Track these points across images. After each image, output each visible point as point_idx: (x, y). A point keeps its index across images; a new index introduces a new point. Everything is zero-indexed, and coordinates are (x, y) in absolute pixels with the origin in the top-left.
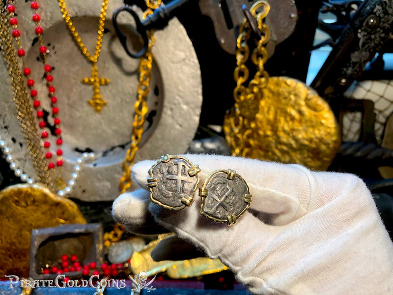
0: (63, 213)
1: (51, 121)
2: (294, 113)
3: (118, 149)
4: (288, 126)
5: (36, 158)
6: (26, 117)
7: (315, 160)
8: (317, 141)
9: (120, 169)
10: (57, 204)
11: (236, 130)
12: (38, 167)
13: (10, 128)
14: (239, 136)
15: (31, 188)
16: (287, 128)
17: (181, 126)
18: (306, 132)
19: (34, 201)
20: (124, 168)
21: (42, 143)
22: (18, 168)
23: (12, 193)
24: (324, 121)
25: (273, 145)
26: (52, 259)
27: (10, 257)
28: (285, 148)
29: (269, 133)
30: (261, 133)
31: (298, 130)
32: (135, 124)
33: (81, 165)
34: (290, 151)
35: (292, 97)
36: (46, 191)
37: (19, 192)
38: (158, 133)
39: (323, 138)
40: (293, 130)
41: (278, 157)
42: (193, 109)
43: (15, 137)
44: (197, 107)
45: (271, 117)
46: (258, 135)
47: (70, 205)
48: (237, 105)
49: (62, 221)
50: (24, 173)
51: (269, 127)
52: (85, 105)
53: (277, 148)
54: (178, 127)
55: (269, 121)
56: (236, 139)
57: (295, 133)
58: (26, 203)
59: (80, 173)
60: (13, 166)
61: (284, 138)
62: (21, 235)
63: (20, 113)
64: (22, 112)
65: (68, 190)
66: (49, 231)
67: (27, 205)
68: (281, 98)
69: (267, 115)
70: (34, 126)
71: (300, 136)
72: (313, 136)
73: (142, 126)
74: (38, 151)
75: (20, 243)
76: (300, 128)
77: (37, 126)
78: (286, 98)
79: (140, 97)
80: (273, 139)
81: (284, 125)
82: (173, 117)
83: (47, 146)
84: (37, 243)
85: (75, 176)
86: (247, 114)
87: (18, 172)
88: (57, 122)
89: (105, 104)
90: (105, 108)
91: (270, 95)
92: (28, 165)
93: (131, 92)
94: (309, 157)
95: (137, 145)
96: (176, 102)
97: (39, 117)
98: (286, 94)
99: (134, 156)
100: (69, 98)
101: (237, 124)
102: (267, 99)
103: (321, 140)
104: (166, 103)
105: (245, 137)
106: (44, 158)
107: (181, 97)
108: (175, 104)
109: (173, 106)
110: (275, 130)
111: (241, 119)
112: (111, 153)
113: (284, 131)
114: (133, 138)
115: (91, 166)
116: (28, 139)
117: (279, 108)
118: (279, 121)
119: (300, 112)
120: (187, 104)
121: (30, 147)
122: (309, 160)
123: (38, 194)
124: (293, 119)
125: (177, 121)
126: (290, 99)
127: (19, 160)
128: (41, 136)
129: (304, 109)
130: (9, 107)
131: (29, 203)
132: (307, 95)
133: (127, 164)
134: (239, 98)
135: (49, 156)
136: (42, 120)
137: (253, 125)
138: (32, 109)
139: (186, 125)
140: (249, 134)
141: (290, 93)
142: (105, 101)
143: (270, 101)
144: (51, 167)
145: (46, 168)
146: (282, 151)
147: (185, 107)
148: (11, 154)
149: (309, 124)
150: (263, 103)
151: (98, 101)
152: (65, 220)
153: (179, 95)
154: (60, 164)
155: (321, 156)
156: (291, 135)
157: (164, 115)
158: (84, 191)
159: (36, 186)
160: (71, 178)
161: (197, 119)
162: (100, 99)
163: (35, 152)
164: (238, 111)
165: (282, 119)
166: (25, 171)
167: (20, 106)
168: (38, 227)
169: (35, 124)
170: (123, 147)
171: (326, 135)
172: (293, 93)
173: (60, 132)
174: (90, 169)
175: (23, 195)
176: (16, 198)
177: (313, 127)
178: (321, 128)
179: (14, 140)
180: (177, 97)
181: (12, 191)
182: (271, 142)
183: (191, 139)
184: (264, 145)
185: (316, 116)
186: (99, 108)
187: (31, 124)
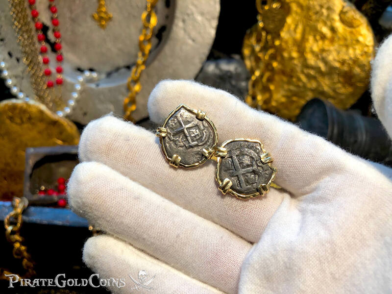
0: (61, 133)
1: (51, 36)
2: (325, 30)
3: (123, 70)
4: (318, 46)
5: (34, 74)
6: (23, 28)
7: (346, 85)
8: (351, 62)
9: (124, 90)
10: (55, 123)
11: (257, 48)
12: (36, 84)
13: (6, 40)
14: (260, 55)
15: (27, 103)
16: (316, 49)
17: (193, 41)
18: (338, 53)
19: (30, 119)
20: (129, 89)
21: (40, 58)
22: (15, 86)
23: (7, 108)
24: (361, 39)
25: (299, 69)
26: (48, 182)
27: (5, 178)
28: (312, 72)
29: (295, 54)
30: (286, 55)
31: (328, 51)
32: (142, 38)
33: (82, 84)
34: (317, 75)
35: (325, 11)
36: (43, 107)
37: (14, 108)
38: (167, 49)
39: (358, 59)
40: (323, 50)
41: (304, 83)
42: (209, 20)
43: (12, 52)
44: (214, 18)
45: (298, 36)
46: (283, 57)
47: (68, 125)
48: (259, 18)
49: (60, 142)
50: (21, 91)
51: (295, 48)
52: (89, 19)
53: (303, 72)
54: (190, 42)
55: (295, 41)
56: (258, 60)
57: (324, 55)
58: (21, 119)
59: (81, 92)
60: (9, 82)
61: (311, 60)
62: (17, 156)
63: (16, 23)
64: (19, 22)
65: (68, 111)
66: (45, 150)
67: (22, 122)
68: (311, 13)
69: (293, 33)
70: (32, 39)
71: (330, 58)
72: (346, 57)
73: (149, 41)
74: (35, 68)
75: (15, 164)
76: (332, 48)
77: (36, 39)
78: (317, 13)
79: (149, 5)
80: (299, 62)
81: (313, 45)
82: (185, 30)
83: (46, 62)
84: (31, 162)
85: (76, 95)
86: (271, 26)
87: (15, 90)
88: (57, 36)
89: (110, 19)
90: (111, 23)
91: (299, 10)
92: (26, 83)
93: (140, 4)
94: (339, 82)
95: (144, 63)
96: (189, 12)
97: (37, 29)
98: (318, 8)
99: (140, 74)
100: (71, 11)
101: (259, 40)
102: (294, 15)
103: (356, 61)
104: (178, 14)
105: (267, 58)
106: (42, 76)
107: (196, 6)
108: (188, 15)
109: (186, 17)
110: (302, 51)
111: (264, 34)
112: (115, 75)
113: (312, 52)
114: (140, 54)
115: (93, 86)
116: (25, 52)
117: (308, 25)
118: (307, 40)
119: (333, 30)
120: (202, 14)
121: (27, 63)
122: (339, 85)
123: (34, 110)
124: (323, 37)
125: (189, 35)
126: (322, 14)
127: (16, 77)
128: (39, 50)
129: (339, 25)
130: (6, 16)
131: (24, 119)
132: (343, 7)
133: (132, 84)
134: (263, 9)
135: (48, 73)
136: (40, 33)
137: (277, 43)
138: (29, 19)
139: (199, 39)
140: (272, 54)
141: (321, 6)
142: (111, 14)
143: (297, 18)
144: (50, 85)
145: (45, 87)
146: (308, 76)
147: (199, 18)
148: (8, 69)
149: (341, 43)
150: (289, 20)
151: (103, 15)
152: (63, 141)
153: (193, 4)
154: (60, 82)
155: (353, 80)
156: (320, 56)
157: (175, 28)
158: (85, 114)
159: (32, 102)
160: (70, 98)
161: (213, 32)
162: (106, 13)
163: (32, 68)
164: (261, 24)
165: (311, 39)
166: (22, 89)
167: (17, 15)
168: (34, 146)
169: (33, 36)
170: (128, 68)
171: (362, 55)
172: (326, 6)
173: (60, 48)
174: (92, 89)
175: (17, 111)
176: (10, 114)
177: (347, 46)
178: (357, 47)
179: (10, 54)
180: (191, 7)
181: (6, 105)
182: (296, 65)
183: (204, 57)
184: (288, 70)
185: (351, 33)
186: (104, 23)
187: (29, 37)
